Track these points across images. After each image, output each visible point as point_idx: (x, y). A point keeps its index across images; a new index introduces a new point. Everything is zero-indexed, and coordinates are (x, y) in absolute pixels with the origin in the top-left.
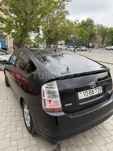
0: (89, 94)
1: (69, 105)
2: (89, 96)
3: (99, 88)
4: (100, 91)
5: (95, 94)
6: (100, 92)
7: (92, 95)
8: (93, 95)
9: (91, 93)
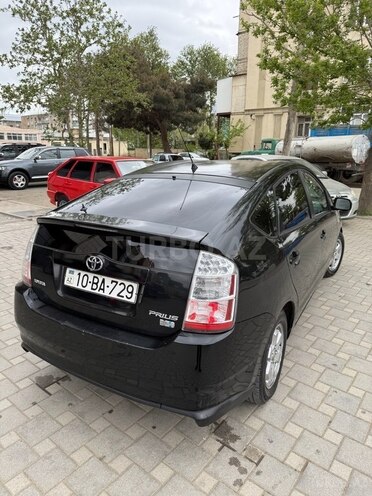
0: (90, 285)
1: (41, 283)
2: (88, 289)
3: (127, 283)
4: (129, 295)
5: (106, 293)
6: (125, 299)
7: (96, 291)
8: (101, 292)
9: (97, 284)
